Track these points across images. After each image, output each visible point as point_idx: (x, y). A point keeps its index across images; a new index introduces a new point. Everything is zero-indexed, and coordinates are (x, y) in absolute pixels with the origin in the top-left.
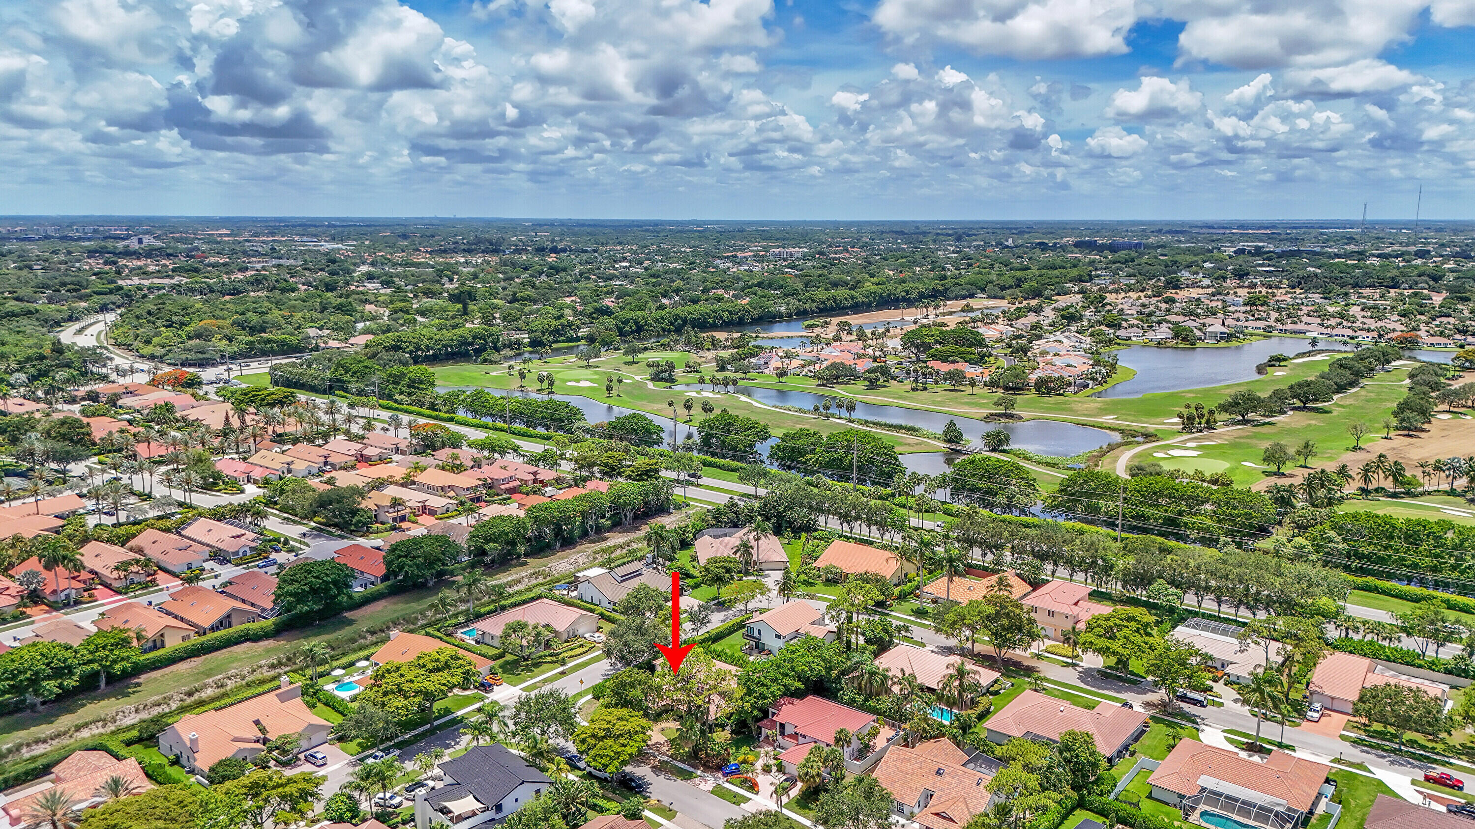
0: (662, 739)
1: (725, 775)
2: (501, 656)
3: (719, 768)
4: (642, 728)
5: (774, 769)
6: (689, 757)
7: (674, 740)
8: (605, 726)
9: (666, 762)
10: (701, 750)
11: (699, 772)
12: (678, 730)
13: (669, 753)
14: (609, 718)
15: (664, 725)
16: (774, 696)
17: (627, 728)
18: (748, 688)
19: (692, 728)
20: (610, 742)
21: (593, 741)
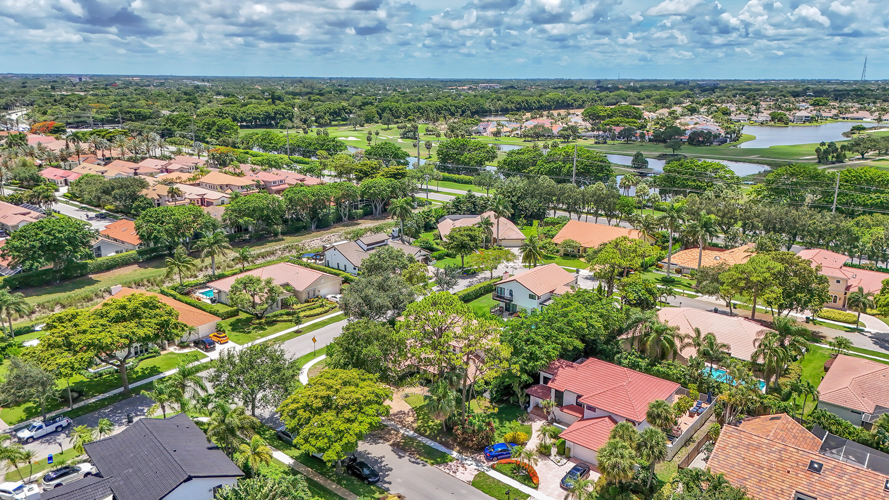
0: (406, 408)
1: (489, 458)
2: (235, 314)
3: (480, 448)
4: (377, 395)
5: (554, 451)
6: (440, 431)
7: (421, 408)
8: (324, 393)
9: (412, 439)
10: (455, 424)
11: (455, 454)
12: (426, 397)
13: (415, 425)
14: (331, 382)
15: (408, 390)
16: (549, 357)
17: (354, 396)
18: (515, 347)
19: (445, 395)
20: (329, 415)
21: (307, 415)
